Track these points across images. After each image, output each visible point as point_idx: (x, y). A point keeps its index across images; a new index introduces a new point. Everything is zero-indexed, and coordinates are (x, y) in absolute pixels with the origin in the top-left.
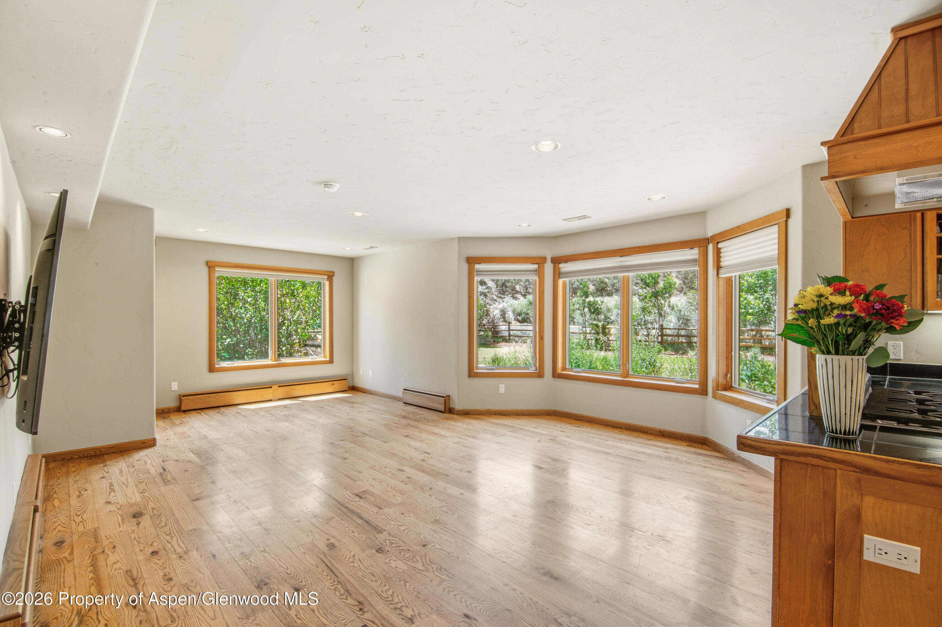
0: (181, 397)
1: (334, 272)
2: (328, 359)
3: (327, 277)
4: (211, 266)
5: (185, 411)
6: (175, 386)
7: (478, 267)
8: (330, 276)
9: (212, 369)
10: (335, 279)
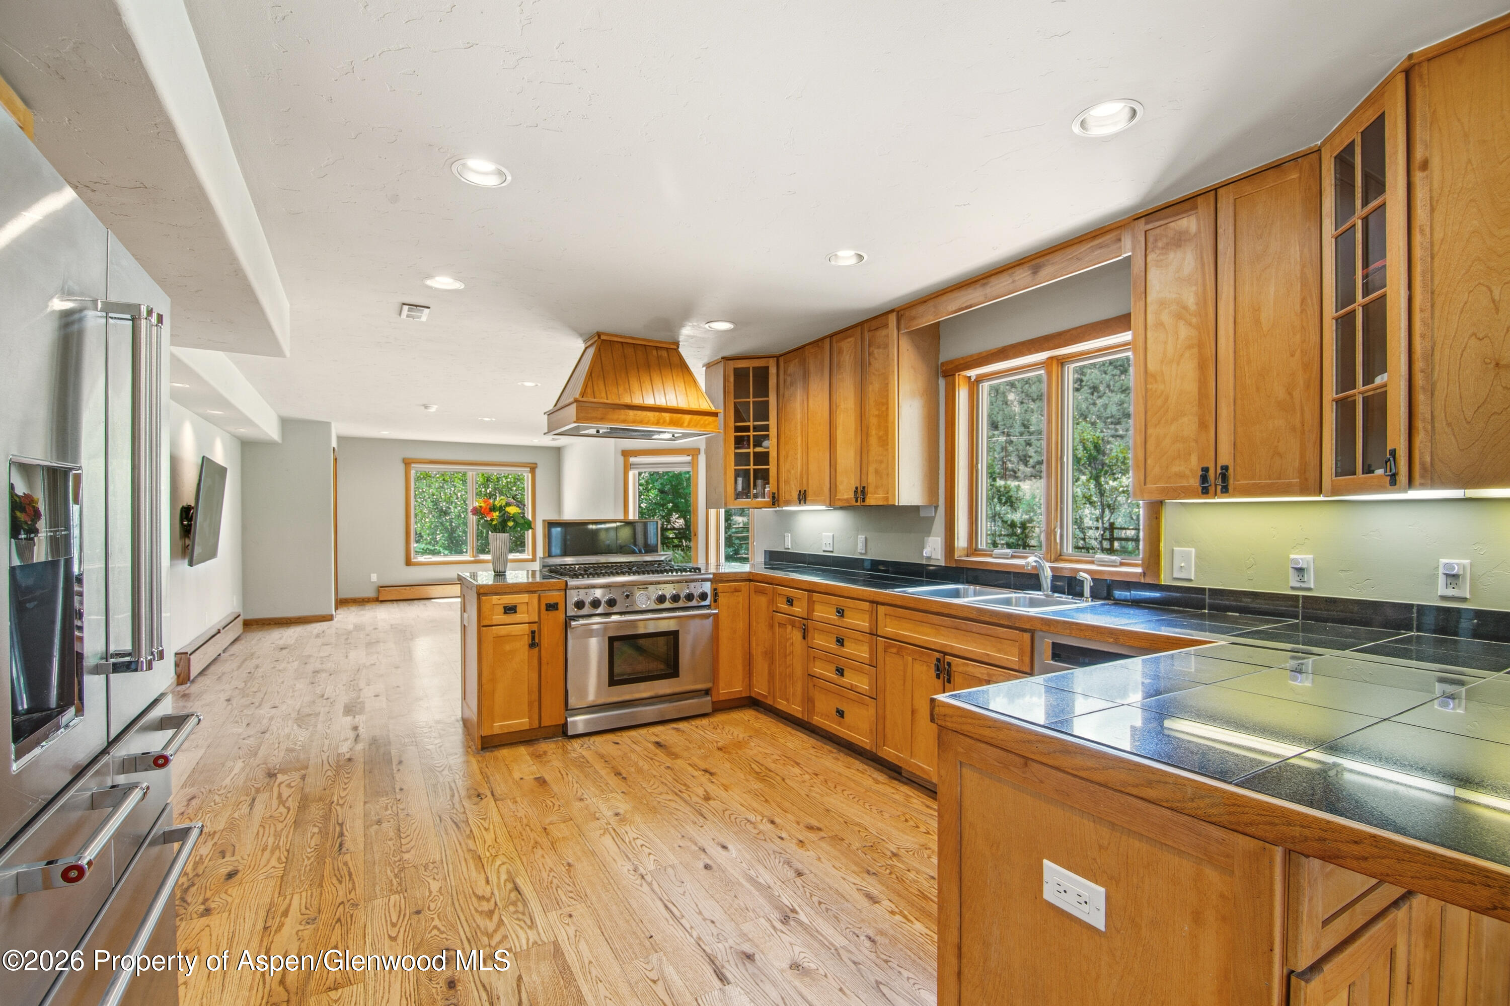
0: (381, 588)
1: (536, 464)
2: (531, 557)
3: (529, 469)
4: (407, 463)
5: (382, 601)
6: (374, 577)
7: (632, 460)
8: (533, 468)
9: (408, 562)
10: (538, 471)
